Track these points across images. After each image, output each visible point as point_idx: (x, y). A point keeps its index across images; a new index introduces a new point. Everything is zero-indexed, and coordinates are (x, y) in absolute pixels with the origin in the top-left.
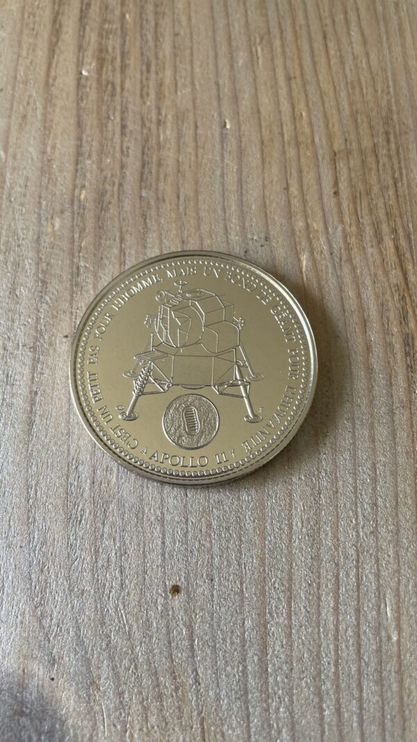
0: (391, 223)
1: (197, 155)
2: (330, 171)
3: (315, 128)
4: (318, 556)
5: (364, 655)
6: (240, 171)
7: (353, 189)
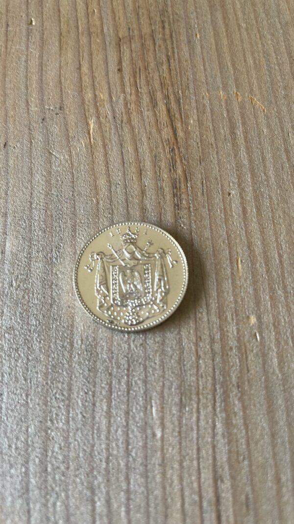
0: (164, 91)
1: (6, 47)
2: (116, 53)
3: (105, 21)
4: (95, 368)
5: (131, 452)
6: (41, 57)
7: (134, 66)
